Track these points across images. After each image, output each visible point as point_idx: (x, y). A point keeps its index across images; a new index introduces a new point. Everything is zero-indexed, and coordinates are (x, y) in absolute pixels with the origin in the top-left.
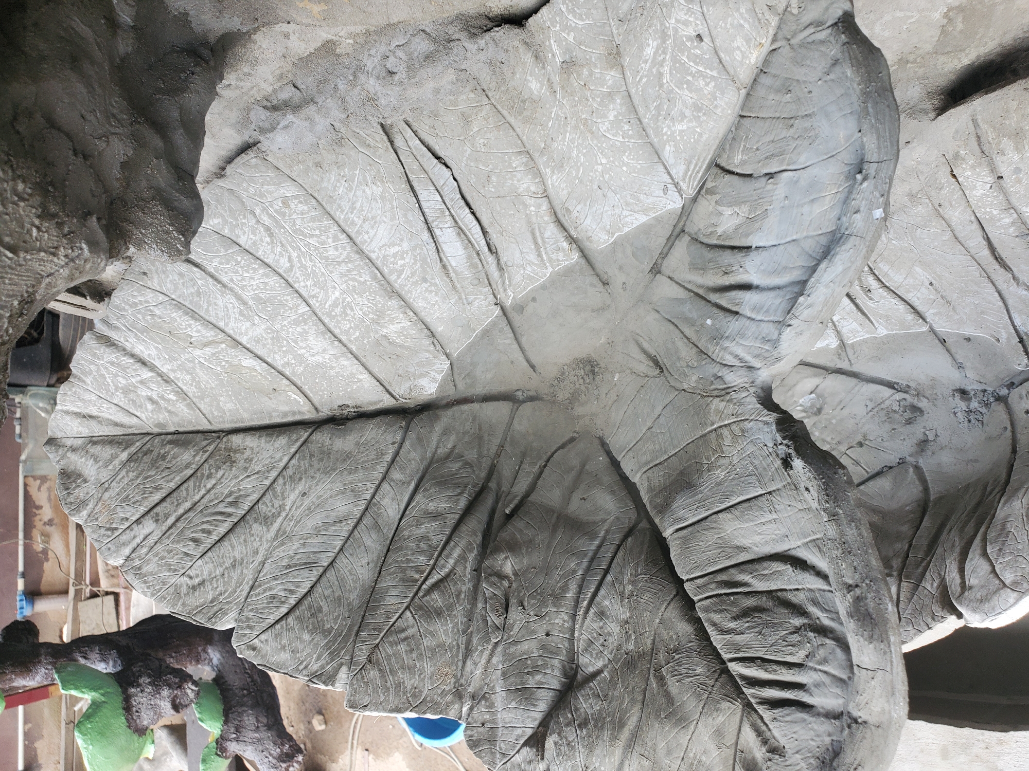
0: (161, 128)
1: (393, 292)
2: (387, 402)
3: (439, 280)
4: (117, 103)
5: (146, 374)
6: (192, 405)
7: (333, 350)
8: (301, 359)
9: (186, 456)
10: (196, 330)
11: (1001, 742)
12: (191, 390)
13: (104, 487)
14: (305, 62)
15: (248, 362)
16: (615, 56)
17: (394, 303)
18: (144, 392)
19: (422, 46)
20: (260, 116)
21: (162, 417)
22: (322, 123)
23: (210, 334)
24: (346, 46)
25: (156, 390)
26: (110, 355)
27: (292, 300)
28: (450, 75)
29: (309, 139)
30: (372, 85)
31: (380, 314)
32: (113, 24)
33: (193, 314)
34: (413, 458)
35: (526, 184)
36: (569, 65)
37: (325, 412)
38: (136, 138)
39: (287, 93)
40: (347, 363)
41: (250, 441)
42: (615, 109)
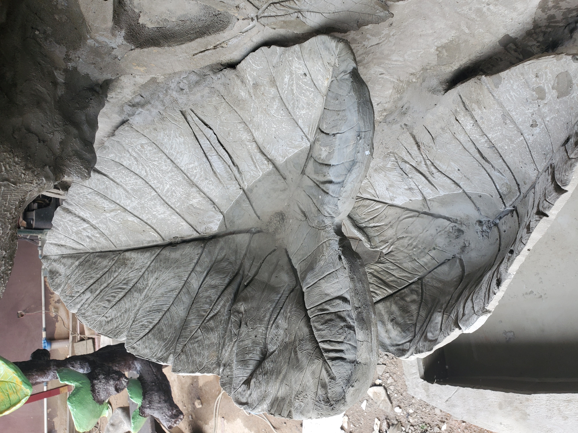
0: (77, 125)
1: (193, 184)
2: (195, 235)
3: (213, 178)
4: (57, 118)
5: (86, 225)
6: (107, 239)
7: (169, 212)
8: (154, 216)
9: (105, 262)
10: (107, 205)
11: (527, 400)
12: (106, 232)
13: (68, 277)
14: (144, 86)
15: (131, 218)
16: (273, 82)
17: (194, 189)
18: (85, 234)
19: (194, 78)
20: (127, 109)
21: (94, 245)
22: (155, 111)
23: (113, 206)
24: (161, 79)
25: (91, 232)
26: (69, 217)
27: (148, 190)
28: (207, 90)
29: (150, 118)
30: (175, 94)
31: (188, 195)
32: (55, 83)
33: (105, 197)
34: (206, 261)
35: (245, 136)
36: (256, 85)
37: (167, 241)
38: (66, 132)
39: (138, 99)
40: (175, 217)
41: (133, 255)
42: (276, 104)
